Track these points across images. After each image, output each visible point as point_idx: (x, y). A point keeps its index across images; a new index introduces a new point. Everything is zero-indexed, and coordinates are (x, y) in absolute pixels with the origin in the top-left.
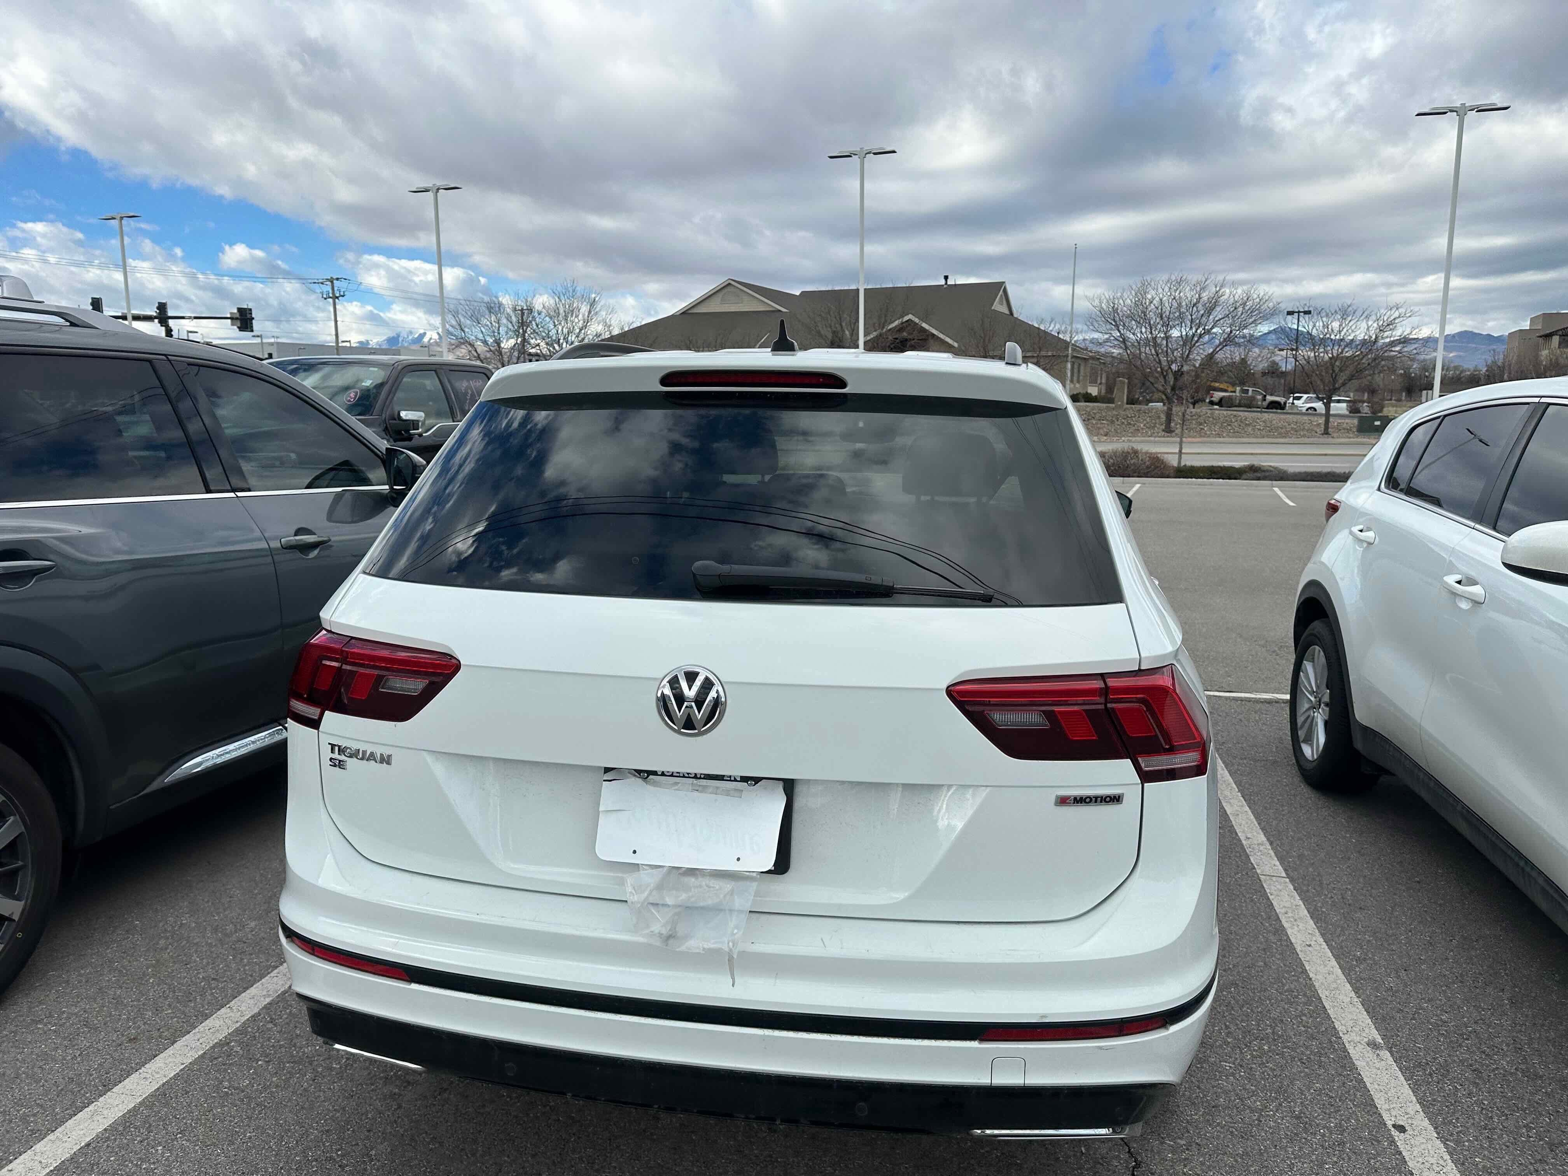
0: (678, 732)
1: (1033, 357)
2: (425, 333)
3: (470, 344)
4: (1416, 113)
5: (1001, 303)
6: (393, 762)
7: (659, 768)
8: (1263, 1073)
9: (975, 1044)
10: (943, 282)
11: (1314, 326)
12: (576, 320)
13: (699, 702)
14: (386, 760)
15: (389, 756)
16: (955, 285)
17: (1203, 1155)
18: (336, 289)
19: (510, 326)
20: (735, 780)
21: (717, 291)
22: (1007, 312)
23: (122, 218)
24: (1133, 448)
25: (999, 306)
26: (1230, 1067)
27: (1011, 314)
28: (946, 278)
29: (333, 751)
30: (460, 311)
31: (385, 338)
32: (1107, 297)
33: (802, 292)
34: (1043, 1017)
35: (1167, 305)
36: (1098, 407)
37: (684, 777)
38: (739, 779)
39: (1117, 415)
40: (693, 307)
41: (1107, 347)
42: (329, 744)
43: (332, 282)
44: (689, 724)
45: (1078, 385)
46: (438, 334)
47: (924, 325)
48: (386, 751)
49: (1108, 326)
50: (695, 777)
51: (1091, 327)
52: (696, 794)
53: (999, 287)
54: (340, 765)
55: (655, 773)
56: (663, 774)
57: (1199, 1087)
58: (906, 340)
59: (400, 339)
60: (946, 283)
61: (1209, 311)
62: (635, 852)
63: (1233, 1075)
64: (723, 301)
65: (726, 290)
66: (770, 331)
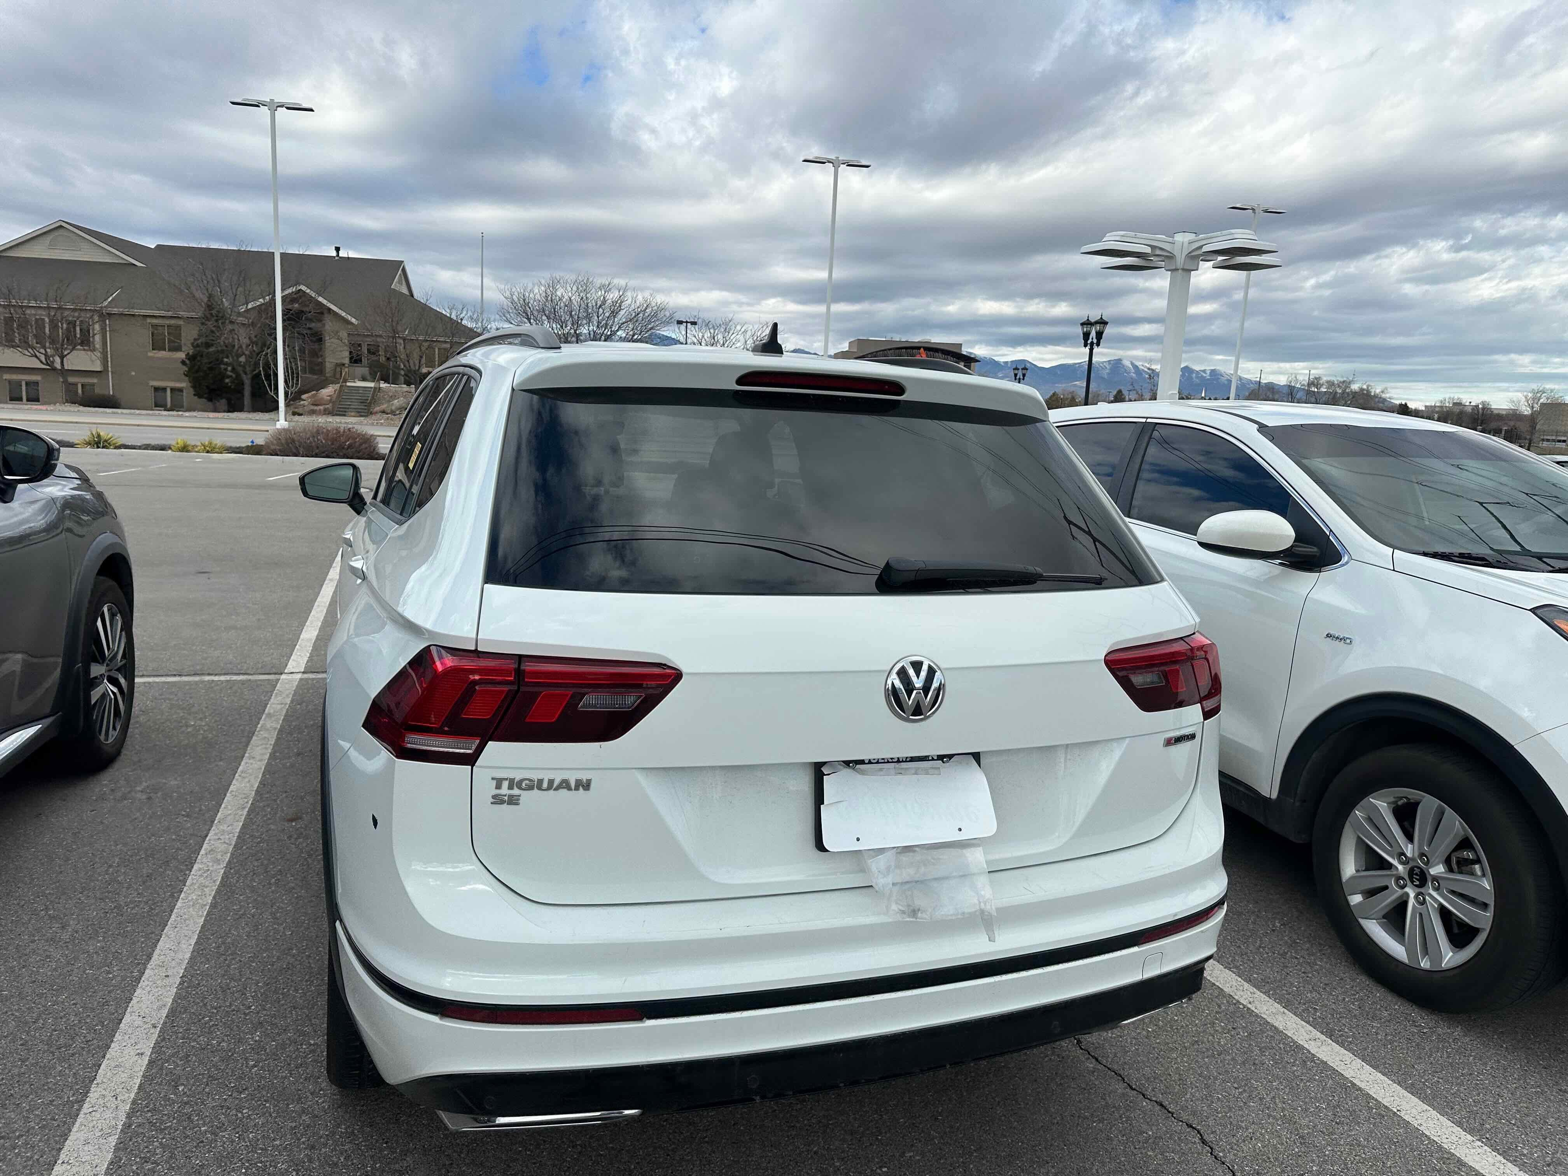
0: (907, 720)
1: (445, 342)
4: (803, 159)
5: (400, 283)
6: (592, 785)
7: (865, 757)
9: (1135, 949)
10: (334, 253)
11: (703, 336)
13: (926, 689)
14: (586, 785)
15: (589, 782)
16: (348, 258)
20: (933, 759)
21: (45, 233)
22: (409, 294)
25: (397, 285)
27: (412, 296)
28: (338, 249)
29: (498, 787)
33: (158, 246)
34: (1176, 915)
35: (576, 304)
37: (888, 762)
38: (936, 758)
40: (11, 248)
42: (493, 779)
44: (918, 710)
47: (320, 299)
48: (584, 776)
50: (899, 761)
52: (900, 776)
53: (397, 265)
54: (513, 801)
55: (862, 762)
56: (870, 762)
60: (338, 255)
61: (614, 314)
62: (858, 839)
64: (52, 246)
65: (56, 233)
66: (122, 287)
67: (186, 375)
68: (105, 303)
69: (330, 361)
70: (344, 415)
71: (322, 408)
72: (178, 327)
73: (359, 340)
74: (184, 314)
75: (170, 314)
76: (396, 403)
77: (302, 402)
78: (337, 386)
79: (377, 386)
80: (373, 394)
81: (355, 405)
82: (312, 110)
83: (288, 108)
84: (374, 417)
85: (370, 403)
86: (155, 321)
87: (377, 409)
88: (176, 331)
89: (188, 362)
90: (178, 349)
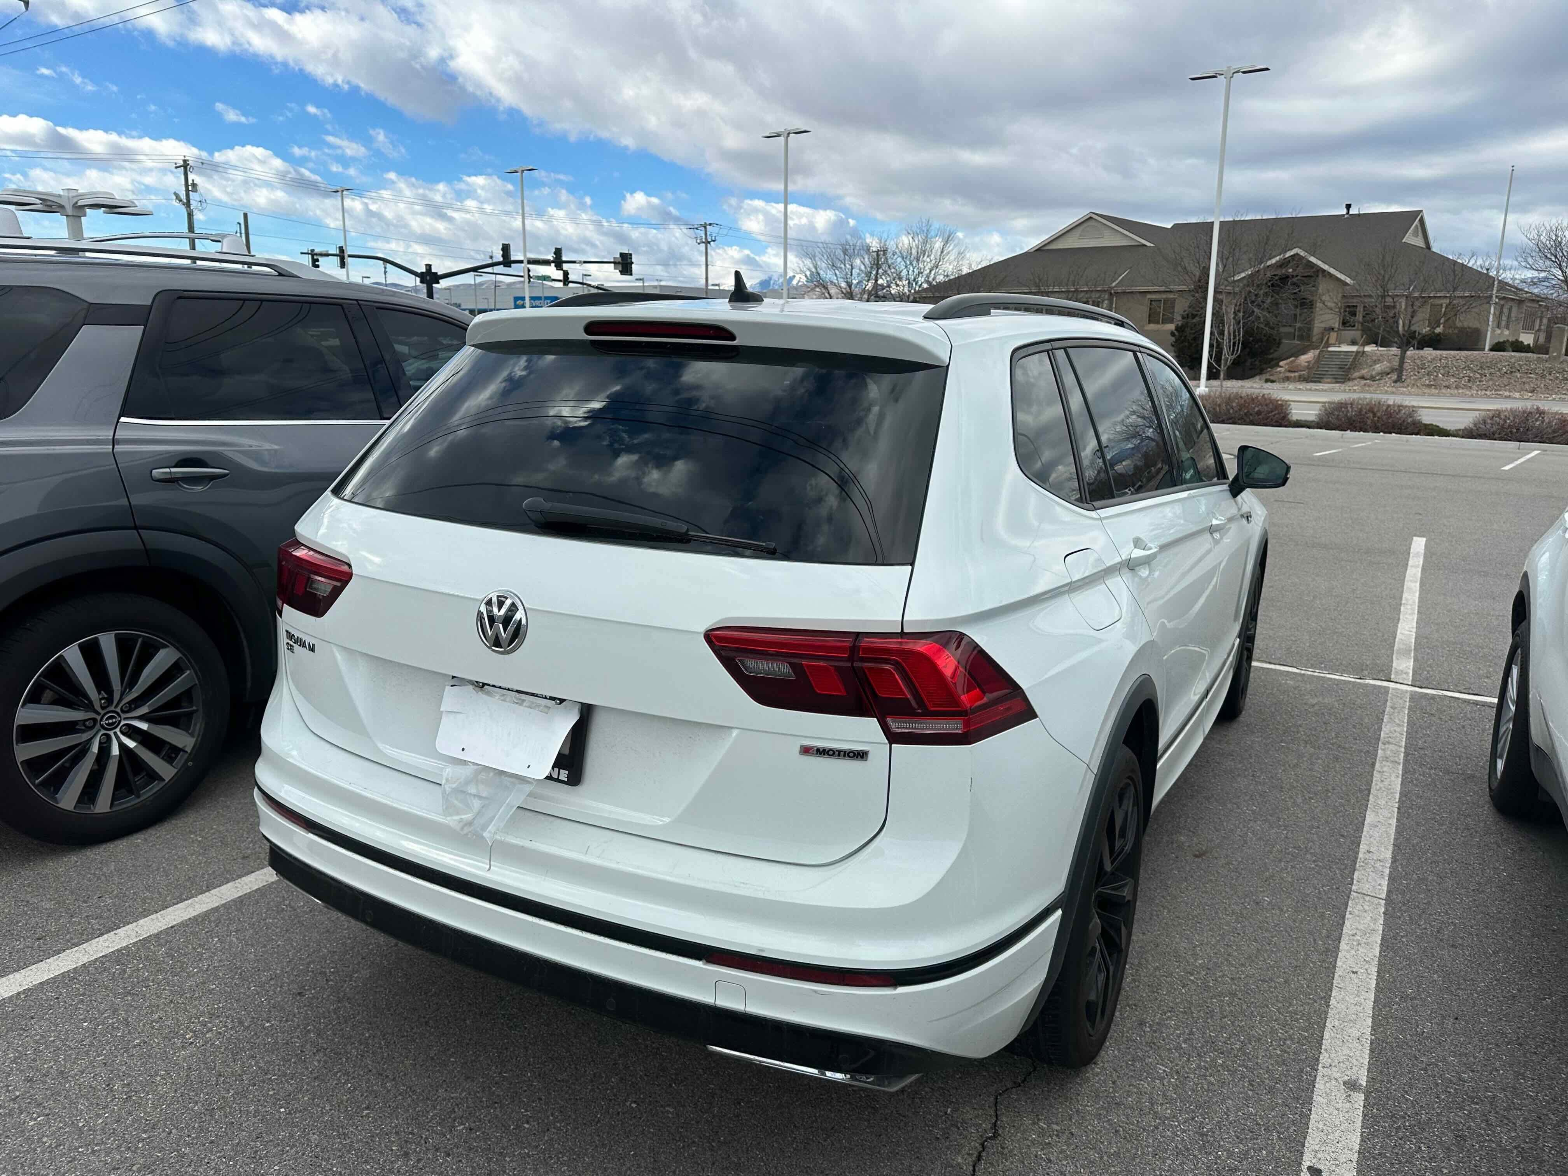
1: (1446, 297)
2: (794, 276)
3: (824, 287)
5: (1415, 234)
6: (315, 650)
8: (1197, 1085)
10: (1344, 211)
12: (928, 260)
15: (314, 647)
16: (1359, 214)
17: (1068, 1145)
18: (708, 234)
19: (863, 267)
21: (1077, 226)
22: (1423, 245)
23: (523, 171)
24: (1538, 408)
25: (1412, 239)
26: (1164, 1071)
27: (1428, 247)
28: (1348, 207)
30: (817, 254)
31: (757, 281)
32: (1548, 228)
33: (1176, 226)
36: (1526, 357)
39: (1550, 368)
40: (1049, 243)
41: (1542, 288)
43: (705, 227)
44: (497, 642)
45: (1507, 332)
46: (806, 276)
47: (1312, 259)
48: (313, 641)
49: (1548, 263)
51: (1523, 264)
53: (1416, 216)
57: (1114, 1083)
58: (1288, 277)
59: (772, 282)
60: (1348, 213)
63: (1161, 1079)
64: (1080, 237)
65: (1085, 225)
66: (1131, 268)
67: (1173, 346)
68: (1114, 284)
69: (1318, 326)
70: (1319, 382)
71: (1296, 374)
72: (1173, 302)
73: (1354, 302)
74: (1176, 288)
75: (1163, 289)
76: (1378, 367)
77: (1279, 369)
78: (1317, 352)
79: (1361, 349)
80: (1355, 359)
81: (1334, 371)
82: (1267, 69)
83: (1244, 72)
84: (1350, 383)
85: (1349, 368)
86: (1154, 297)
87: (1357, 374)
88: (1170, 305)
89: (1176, 333)
90: (1171, 321)
